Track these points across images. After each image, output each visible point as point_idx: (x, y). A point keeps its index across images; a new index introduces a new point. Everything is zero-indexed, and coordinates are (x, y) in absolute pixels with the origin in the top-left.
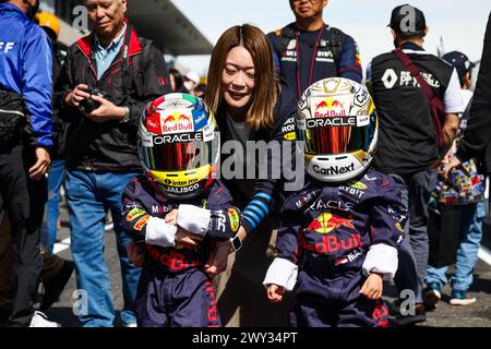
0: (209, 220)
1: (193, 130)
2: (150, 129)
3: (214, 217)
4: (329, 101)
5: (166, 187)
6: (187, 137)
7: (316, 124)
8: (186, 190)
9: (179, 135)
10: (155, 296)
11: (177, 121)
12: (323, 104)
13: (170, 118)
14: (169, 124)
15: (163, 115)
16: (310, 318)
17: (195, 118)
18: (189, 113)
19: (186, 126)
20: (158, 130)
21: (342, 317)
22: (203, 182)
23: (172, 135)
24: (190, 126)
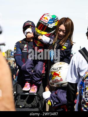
0: (49, 41)
1: (47, 23)
3: (50, 41)
6: (44, 23)
11: (45, 19)
17: (50, 21)
18: (49, 19)
24: (47, 22)
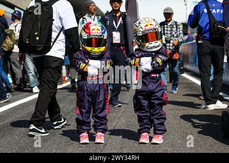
1: (101, 34)
2: (86, 32)
4: (148, 24)
5: (90, 53)
6: (99, 37)
7: (146, 32)
8: (97, 54)
9: (97, 35)
10: (87, 90)
11: (96, 31)
12: (146, 25)
13: (93, 30)
14: (93, 31)
15: (91, 28)
16: (141, 100)
19: (99, 33)
20: (89, 33)
21: (152, 98)
22: (102, 52)
23: (94, 35)
